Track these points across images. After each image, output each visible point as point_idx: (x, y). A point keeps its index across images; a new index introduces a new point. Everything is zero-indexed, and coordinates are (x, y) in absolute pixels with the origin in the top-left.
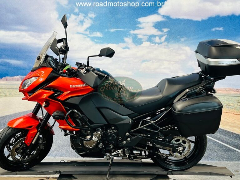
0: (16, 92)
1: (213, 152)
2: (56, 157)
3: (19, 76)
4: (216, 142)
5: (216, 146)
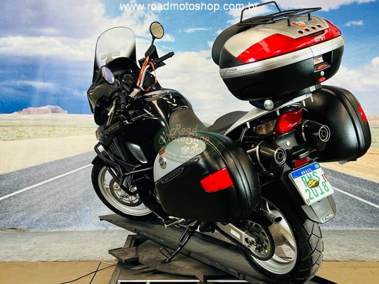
0: (45, 131)
1: (350, 215)
3: (49, 106)
4: (354, 199)
5: (354, 205)
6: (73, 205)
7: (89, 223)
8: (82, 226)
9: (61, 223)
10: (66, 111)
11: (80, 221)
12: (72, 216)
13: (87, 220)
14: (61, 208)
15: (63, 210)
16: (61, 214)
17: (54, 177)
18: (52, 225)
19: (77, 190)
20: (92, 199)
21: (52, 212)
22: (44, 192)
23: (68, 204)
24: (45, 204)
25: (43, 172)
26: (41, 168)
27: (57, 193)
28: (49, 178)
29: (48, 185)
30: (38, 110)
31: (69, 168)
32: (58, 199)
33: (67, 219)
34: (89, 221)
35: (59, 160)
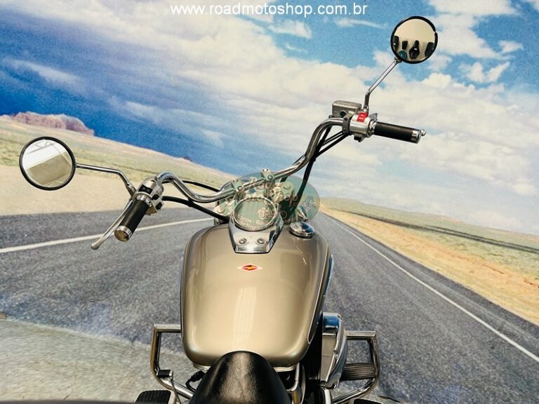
2: (136, 342)
3: (63, 115)
6: (81, 293)
7: (105, 326)
8: (92, 329)
9: (58, 318)
10: (92, 131)
11: (91, 321)
12: (77, 310)
13: (102, 322)
14: (61, 293)
15: (65, 297)
16: (60, 303)
17: (57, 239)
18: (43, 316)
19: (92, 270)
20: (116, 289)
21: (47, 296)
22: (36, 262)
23: (75, 289)
24: (37, 281)
25: (38, 228)
26: (37, 221)
27: (59, 268)
28: (47, 240)
29: (45, 251)
30: (44, 120)
31: (83, 230)
32: (59, 278)
33: (69, 314)
34: (106, 324)
35: (68, 213)
